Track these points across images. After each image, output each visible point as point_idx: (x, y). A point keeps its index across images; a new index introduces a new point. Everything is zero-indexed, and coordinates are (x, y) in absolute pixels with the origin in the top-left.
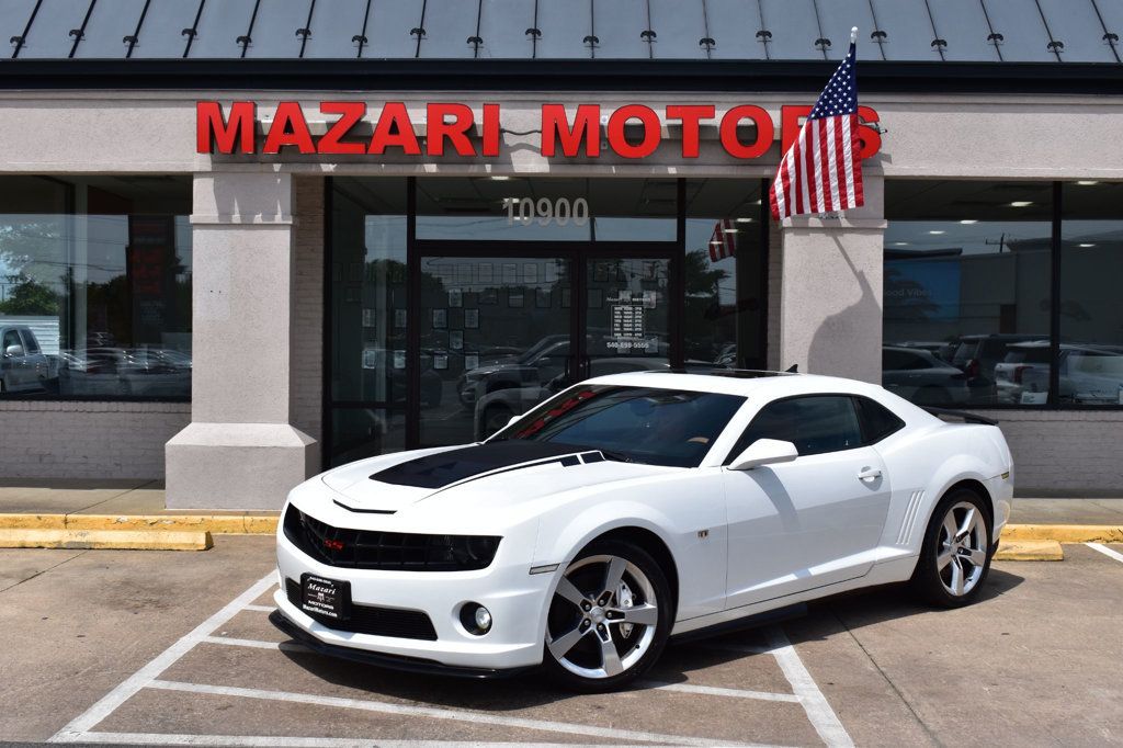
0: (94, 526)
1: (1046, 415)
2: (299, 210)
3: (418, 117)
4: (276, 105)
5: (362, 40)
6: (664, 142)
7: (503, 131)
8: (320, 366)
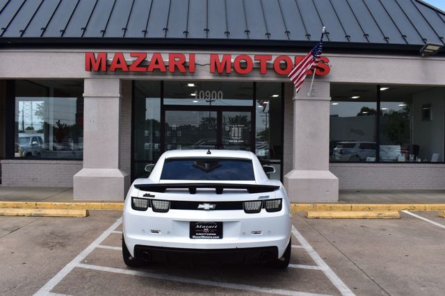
0: (46, 206)
1: (375, 165)
2: (122, 91)
3: (166, 59)
4: (114, 54)
5: (145, 32)
6: (253, 68)
7: (196, 64)
8: (130, 148)
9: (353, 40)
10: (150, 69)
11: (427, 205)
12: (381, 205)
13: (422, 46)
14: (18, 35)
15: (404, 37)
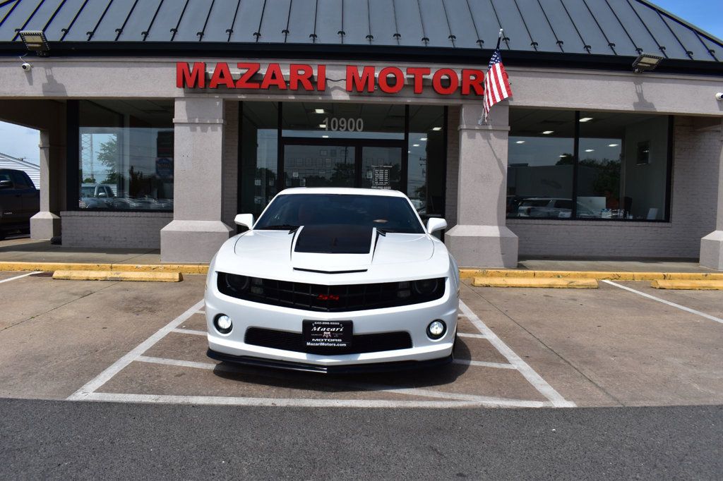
0: (125, 269)
1: (571, 222)
2: (226, 116)
3: (286, 72)
4: (215, 65)
5: (258, 35)
6: (405, 86)
7: (327, 79)
8: (236, 196)
9: (541, 48)
10: (265, 85)
11: (635, 273)
12: (573, 272)
13: (635, 58)
14: (84, 38)
15: (611, 45)
